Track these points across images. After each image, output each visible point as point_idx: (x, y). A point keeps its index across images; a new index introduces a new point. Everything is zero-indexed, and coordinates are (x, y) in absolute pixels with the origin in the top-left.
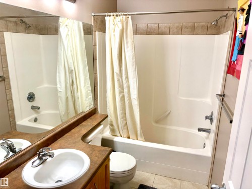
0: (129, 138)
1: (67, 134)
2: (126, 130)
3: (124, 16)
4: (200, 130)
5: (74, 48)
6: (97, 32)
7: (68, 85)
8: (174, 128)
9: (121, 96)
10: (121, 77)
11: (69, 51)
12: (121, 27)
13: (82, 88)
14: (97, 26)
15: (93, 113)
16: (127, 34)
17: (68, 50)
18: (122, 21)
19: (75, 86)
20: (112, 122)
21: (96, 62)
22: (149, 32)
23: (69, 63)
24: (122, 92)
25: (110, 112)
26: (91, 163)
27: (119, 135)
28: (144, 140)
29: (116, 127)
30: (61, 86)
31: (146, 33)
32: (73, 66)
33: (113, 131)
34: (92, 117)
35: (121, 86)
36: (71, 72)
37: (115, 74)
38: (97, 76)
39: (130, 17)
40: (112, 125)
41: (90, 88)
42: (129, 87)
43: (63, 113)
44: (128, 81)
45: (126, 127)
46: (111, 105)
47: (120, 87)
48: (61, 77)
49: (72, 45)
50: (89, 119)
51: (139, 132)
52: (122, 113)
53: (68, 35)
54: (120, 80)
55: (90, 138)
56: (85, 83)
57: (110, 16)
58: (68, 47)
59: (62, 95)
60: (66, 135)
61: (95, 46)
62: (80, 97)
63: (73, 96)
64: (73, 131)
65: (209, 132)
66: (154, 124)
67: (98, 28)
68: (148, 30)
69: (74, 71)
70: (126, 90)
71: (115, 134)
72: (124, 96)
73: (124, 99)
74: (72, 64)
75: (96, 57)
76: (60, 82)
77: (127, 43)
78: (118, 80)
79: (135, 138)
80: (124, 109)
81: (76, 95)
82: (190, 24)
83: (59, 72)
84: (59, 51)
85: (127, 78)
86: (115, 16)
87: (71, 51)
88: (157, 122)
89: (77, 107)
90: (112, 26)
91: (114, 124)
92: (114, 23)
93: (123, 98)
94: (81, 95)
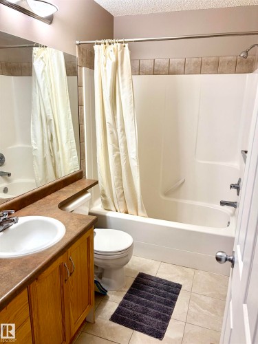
0: (127, 213)
1: (40, 201)
2: (123, 203)
3: (119, 44)
4: (223, 203)
5: (53, 90)
6: (83, 68)
7: (46, 141)
8: (188, 202)
9: (115, 155)
10: (116, 129)
11: (47, 94)
12: (114, 59)
13: (64, 145)
14: (84, 59)
15: (77, 177)
16: (122, 69)
17: (44, 93)
18: (115, 51)
19: (55, 141)
20: (103, 191)
21: (82, 109)
22: (157, 71)
23: (46, 110)
24: (116, 150)
25: (102, 177)
26: (66, 232)
27: (113, 209)
28: (146, 216)
29: (109, 197)
30: (36, 141)
31: (152, 72)
32: (51, 114)
33: (105, 203)
34: (77, 182)
35: (116, 142)
36: (49, 122)
37: (107, 125)
38: (83, 127)
39: (127, 45)
40: (104, 195)
41: (74, 145)
42: (125, 143)
43: (40, 179)
44: (124, 134)
45: (122, 198)
46: (102, 168)
47: (114, 143)
48: (36, 130)
49: (49, 87)
50: (71, 185)
51: (139, 204)
52: (117, 179)
53: (44, 71)
54: (114, 132)
55: (71, 207)
56: (68, 138)
57: (100, 44)
58: (44, 88)
59: (39, 154)
60: (38, 201)
61: (81, 86)
62: (61, 157)
63: (53, 157)
64: (49, 197)
65: (235, 206)
66: (163, 197)
67: (85, 62)
68: (156, 68)
69: (53, 121)
70: (122, 147)
71: (109, 208)
72: (119, 156)
73: (120, 160)
74: (51, 112)
75: (82, 102)
76: (35, 137)
77: (123, 81)
78: (112, 133)
79: (135, 213)
80: (119, 174)
81: (56, 155)
82: (213, 59)
83: (33, 123)
84: (34, 93)
85: (123, 129)
86: (107, 45)
87: (49, 94)
88: (166, 194)
89: (58, 170)
90: (103, 59)
91: (107, 193)
92: (105, 54)
93: (118, 158)
94: (63, 154)
